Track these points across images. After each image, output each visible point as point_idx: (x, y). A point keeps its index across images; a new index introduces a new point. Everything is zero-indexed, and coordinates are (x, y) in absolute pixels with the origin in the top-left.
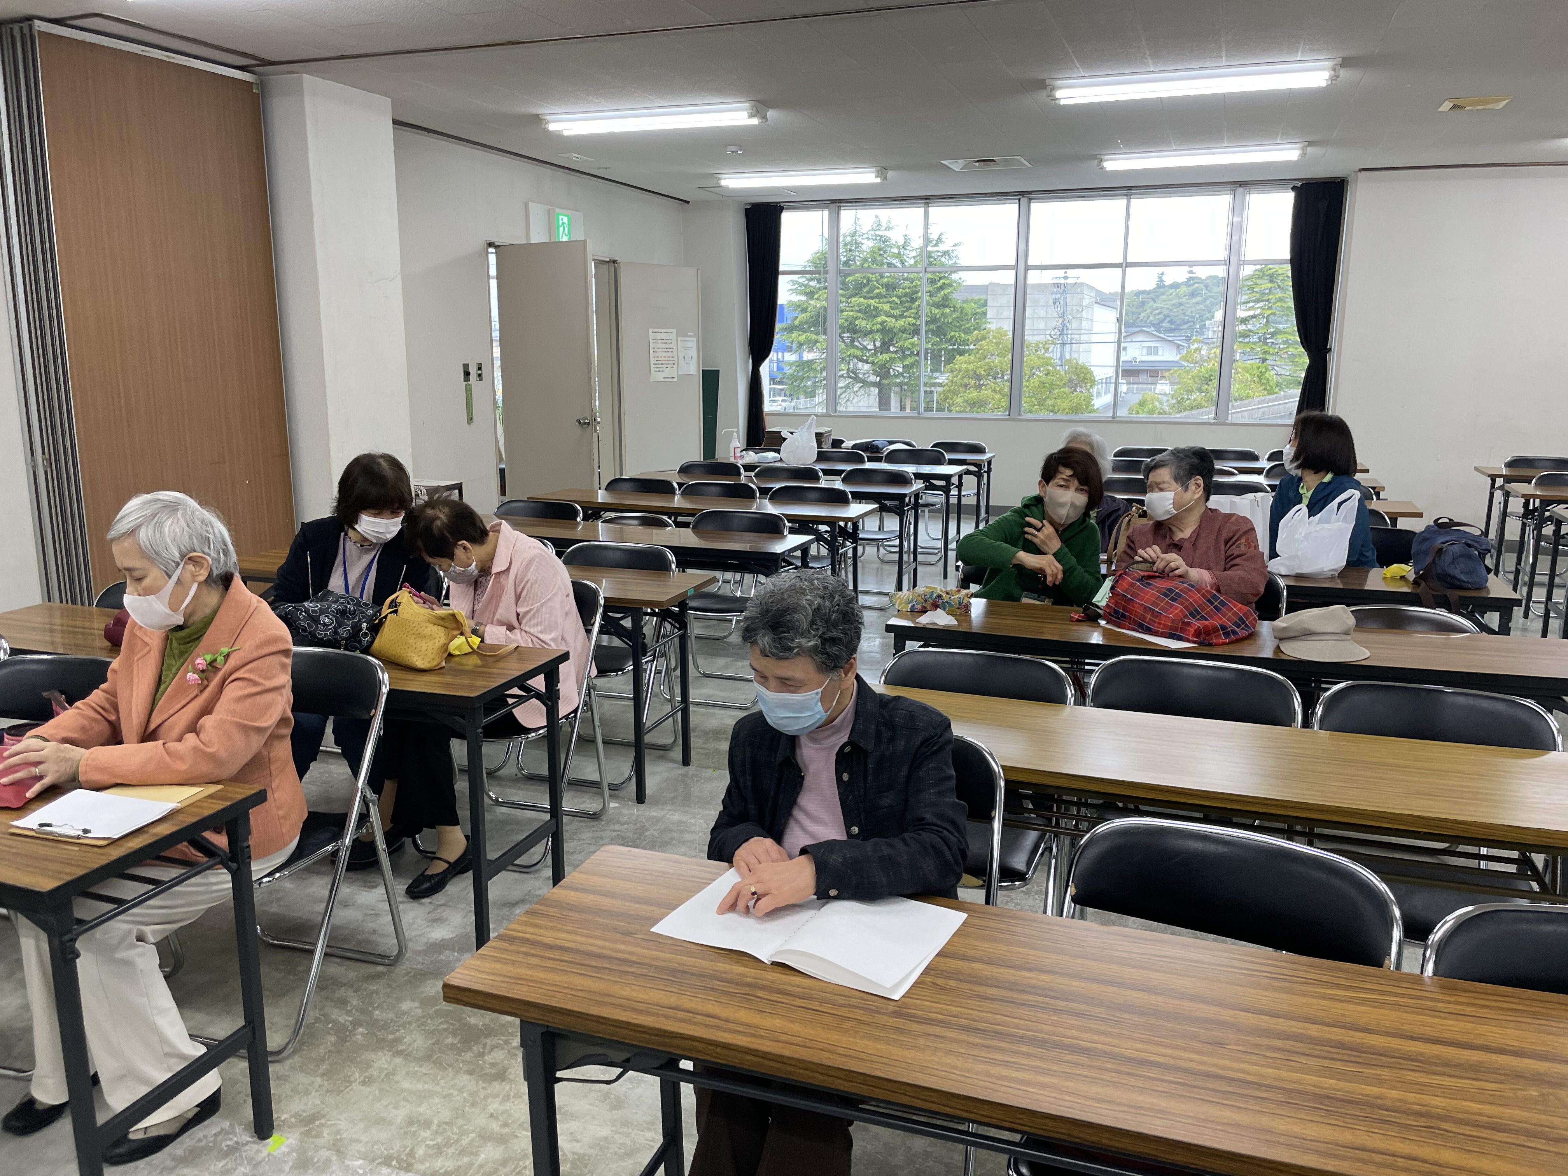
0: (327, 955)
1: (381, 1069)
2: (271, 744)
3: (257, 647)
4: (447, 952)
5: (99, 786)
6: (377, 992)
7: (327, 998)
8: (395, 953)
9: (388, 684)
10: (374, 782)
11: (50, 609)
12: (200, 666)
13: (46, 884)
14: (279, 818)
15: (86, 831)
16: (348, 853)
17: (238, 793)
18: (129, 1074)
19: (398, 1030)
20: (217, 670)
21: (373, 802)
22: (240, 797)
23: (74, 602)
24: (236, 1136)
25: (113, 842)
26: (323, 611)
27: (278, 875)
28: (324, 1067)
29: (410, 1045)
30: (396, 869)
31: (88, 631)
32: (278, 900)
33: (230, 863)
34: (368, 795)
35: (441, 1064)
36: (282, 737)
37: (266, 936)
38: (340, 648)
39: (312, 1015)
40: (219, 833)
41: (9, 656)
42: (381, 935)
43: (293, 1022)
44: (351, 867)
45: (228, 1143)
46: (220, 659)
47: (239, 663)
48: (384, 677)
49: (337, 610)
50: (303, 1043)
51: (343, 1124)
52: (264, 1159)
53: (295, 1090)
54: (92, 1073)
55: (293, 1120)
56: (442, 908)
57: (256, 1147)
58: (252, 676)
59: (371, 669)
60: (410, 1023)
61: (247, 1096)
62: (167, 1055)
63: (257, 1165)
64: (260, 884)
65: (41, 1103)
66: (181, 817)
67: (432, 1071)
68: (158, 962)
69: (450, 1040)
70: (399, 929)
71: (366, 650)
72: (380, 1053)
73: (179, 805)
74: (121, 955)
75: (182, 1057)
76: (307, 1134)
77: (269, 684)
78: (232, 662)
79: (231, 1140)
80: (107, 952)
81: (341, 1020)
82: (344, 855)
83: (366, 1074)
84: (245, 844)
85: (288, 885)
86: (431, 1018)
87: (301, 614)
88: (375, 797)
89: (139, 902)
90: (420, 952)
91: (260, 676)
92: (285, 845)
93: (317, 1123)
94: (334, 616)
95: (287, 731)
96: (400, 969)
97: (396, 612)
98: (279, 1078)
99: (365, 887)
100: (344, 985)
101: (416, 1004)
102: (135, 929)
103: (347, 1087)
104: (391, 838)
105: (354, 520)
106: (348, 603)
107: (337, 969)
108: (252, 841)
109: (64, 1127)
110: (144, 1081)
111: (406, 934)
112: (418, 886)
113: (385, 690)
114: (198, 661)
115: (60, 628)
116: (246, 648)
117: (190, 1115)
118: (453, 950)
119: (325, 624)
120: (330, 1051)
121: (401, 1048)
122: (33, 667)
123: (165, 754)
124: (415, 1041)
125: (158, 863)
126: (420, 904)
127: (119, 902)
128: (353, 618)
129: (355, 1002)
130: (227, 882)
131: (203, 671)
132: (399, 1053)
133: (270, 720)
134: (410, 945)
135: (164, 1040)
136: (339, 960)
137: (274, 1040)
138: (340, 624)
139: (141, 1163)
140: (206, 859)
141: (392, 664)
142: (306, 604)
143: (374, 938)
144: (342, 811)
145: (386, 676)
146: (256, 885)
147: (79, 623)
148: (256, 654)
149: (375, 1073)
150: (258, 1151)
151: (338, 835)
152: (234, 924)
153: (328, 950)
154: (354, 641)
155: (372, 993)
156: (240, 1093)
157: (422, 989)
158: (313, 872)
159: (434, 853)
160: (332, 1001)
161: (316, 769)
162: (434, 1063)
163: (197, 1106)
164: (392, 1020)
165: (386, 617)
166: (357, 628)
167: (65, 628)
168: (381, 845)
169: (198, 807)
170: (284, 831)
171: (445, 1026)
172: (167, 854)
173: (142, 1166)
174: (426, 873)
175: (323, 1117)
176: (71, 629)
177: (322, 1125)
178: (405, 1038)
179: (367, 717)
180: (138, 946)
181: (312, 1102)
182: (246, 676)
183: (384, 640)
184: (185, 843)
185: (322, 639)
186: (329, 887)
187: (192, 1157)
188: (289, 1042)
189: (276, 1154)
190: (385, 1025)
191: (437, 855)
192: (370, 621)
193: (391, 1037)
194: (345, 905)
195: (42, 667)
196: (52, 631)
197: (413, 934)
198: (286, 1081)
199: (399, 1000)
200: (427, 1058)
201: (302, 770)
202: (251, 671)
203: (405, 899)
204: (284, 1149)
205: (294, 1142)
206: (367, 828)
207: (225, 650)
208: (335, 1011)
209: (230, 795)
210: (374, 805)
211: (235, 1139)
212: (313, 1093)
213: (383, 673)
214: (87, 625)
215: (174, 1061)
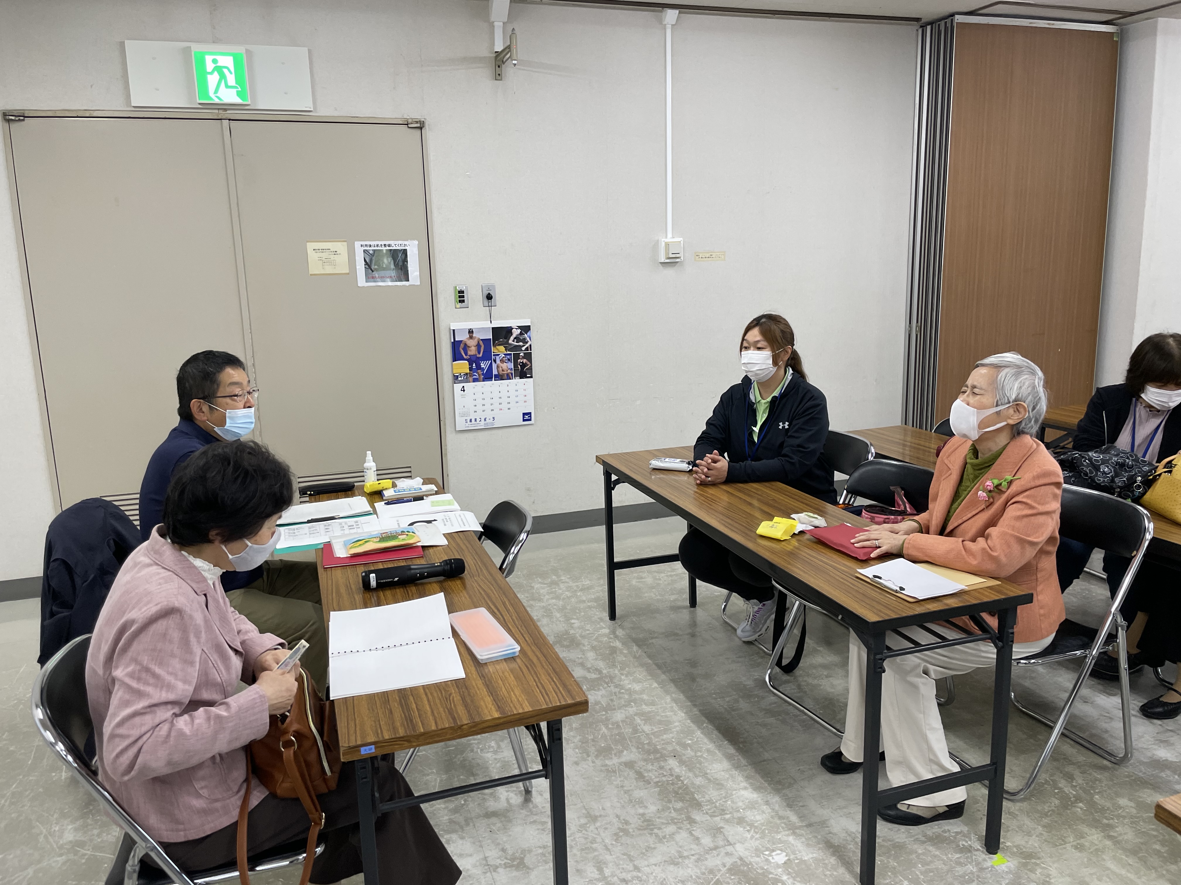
0: (1063, 734)
1: (1092, 843)
2: (1040, 557)
3: (1035, 478)
4: (1168, 772)
5: (914, 559)
6: (1100, 781)
7: (1058, 769)
8: (1121, 756)
9: (1152, 532)
10: (1127, 611)
11: (905, 430)
12: (989, 487)
13: (872, 617)
14: (1040, 615)
15: (902, 589)
16: (1093, 662)
17: (1012, 591)
18: (904, 764)
19: (1112, 819)
20: (1001, 492)
21: (1122, 626)
22: (1012, 594)
23: (921, 427)
24: (970, 840)
25: (919, 602)
26: (1104, 462)
27: (1033, 661)
28: (1046, 821)
29: (1121, 835)
30: (1134, 686)
31: (928, 449)
32: (1032, 678)
33: (997, 641)
34: (1119, 620)
35: (1145, 862)
36: (1048, 553)
37: (1018, 702)
38: (1113, 494)
39: (1043, 777)
40: (993, 616)
41: (874, 458)
42: (1112, 736)
43: (1028, 775)
44: (1095, 674)
45: (964, 843)
46: (1004, 484)
47: (1020, 489)
48: (1150, 526)
49: (1117, 462)
50: (1032, 796)
51: (1053, 872)
52: (988, 868)
53: (1020, 827)
54: (880, 751)
55: (1015, 850)
56: (1171, 734)
57: (984, 856)
58: (1029, 501)
59: (1139, 516)
60: (1124, 817)
61: (984, 815)
62: (931, 760)
63: (982, 869)
64: (1018, 663)
65: (845, 757)
66: (966, 597)
67: (1136, 865)
68: (935, 693)
69: (1157, 847)
70: (1128, 738)
71: (1137, 500)
72: (1094, 830)
73: (967, 588)
74: (912, 679)
75: (942, 767)
76: (1025, 865)
77: (1041, 508)
78: (1014, 488)
79: (967, 842)
80: (903, 673)
81: (1066, 790)
82: (1090, 662)
83: (1078, 841)
84: (1011, 631)
85: (1040, 669)
86: (1144, 821)
87: (1085, 461)
88: (1124, 623)
89: (930, 648)
90: (1144, 763)
91: (1035, 501)
92: (1043, 637)
93: (1033, 861)
94: (1113, 467)
95: (1054, 549)
96: (1124, 771)
97: (1170, 472)
98: (1010, 813)
99: (1104, 692)
100: (1073, 764)
101: (1132, 804)
102: (924, 664)
103: (1061, 845)
104: (1133, 661)
105: (1142, 389)
106: (1128, 458)
107: (1069, 749)
108: (1016, 629)
109: (857, 779)
110: (915, 773)
111: (1134, 744)
112: (1152, 708)
113: (1148, 537)
114: (988, 483)
115: (909, 444)
116: (1026, 478)
117: (941, 810)
118: (1174, 772)
119: (1104, 472)
120: (1053, 810)
121: (1112, 834)
122: (888, 468)
123: (962, 549)
124: (1125, 834)
125: (948, 625)
126: (1151, 723)
127: (917, 644)
128: (1130, 471)
129: (1080, 781)
130: (993, 653)
131: (990, 491)
132: (1110, 837)
133: (1041, 537)
134: (1136, 754)
135: (930, 749)
136: (1072, 742)
137: (1011, 783)
138: (1117, 475)
139: (903, 828)
140: (981, 633)
141: (1158, 515)
142: (1090, 454)
143: (1106, 736)
144: (1093, 626)
145: (1151, 526)
146: (1014, 663)
147: (922, 443)
148: (1033, 484)
149: (1087, 844)
150: (984, 860)
151: (1087, 645)
152: (994, 684)
153: (1066, 732)
154: (1127, 490)
155: (1096, 780)
156: (979, 811)
157: (1141, 795)
158: (1063, 667)
159: (1172, 684)
160: (1061, 772)
161: (1077, 585)
162: (1139, 858)
163: (947, 806)
164: (1108, 809)
165: (1160, 475)
166: (1132, 480)
167: (913, 445)
168: (1124, 664)
169: (979, 593)
170: (1043, 626)
171: (1155, 833)
172: (953, 620)
173: (903, 830)
174: (1161, 699)
175: (1039, 858)
176: (916, 446)
177: (1037, 864)
178: (1117, 827)
179: (1128, 556)
180: (924, 677)
181: (1033, 843)
182: (1024, 500)
183: (1154, 495)
184: (968, 617)
185: (1099, 484)
186: (1074, 682)
187: (937, 840)
188: (1021, 790)
189: (997, 868)
190: (1103, 810)
191: (1174, 687)
192: (1145, 476)
193: (1105, 821)
194: (1085, 701)
195: (894, 469)
196: (904, 445)
197: (1140, 745)
198: (1015, 818)
199: (1118, 795)
200: (1134, 852)
201: (1065, 583)
202: (1028, 497)
203: (1138, 715)
204: (1004, 868)
205: (1012, 866)
206: (1113, 646)
207: (1009, 478)
208: (1063, 781)
209: (1005, 591)
210: (1122, 629)
211: (969, 843)
212: (1034, 837)
213: (1149, 523)
214: (927, 444)
215: (935, 767)
